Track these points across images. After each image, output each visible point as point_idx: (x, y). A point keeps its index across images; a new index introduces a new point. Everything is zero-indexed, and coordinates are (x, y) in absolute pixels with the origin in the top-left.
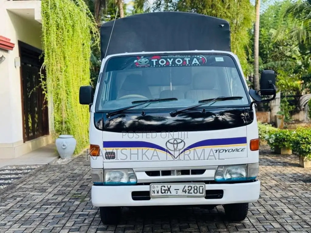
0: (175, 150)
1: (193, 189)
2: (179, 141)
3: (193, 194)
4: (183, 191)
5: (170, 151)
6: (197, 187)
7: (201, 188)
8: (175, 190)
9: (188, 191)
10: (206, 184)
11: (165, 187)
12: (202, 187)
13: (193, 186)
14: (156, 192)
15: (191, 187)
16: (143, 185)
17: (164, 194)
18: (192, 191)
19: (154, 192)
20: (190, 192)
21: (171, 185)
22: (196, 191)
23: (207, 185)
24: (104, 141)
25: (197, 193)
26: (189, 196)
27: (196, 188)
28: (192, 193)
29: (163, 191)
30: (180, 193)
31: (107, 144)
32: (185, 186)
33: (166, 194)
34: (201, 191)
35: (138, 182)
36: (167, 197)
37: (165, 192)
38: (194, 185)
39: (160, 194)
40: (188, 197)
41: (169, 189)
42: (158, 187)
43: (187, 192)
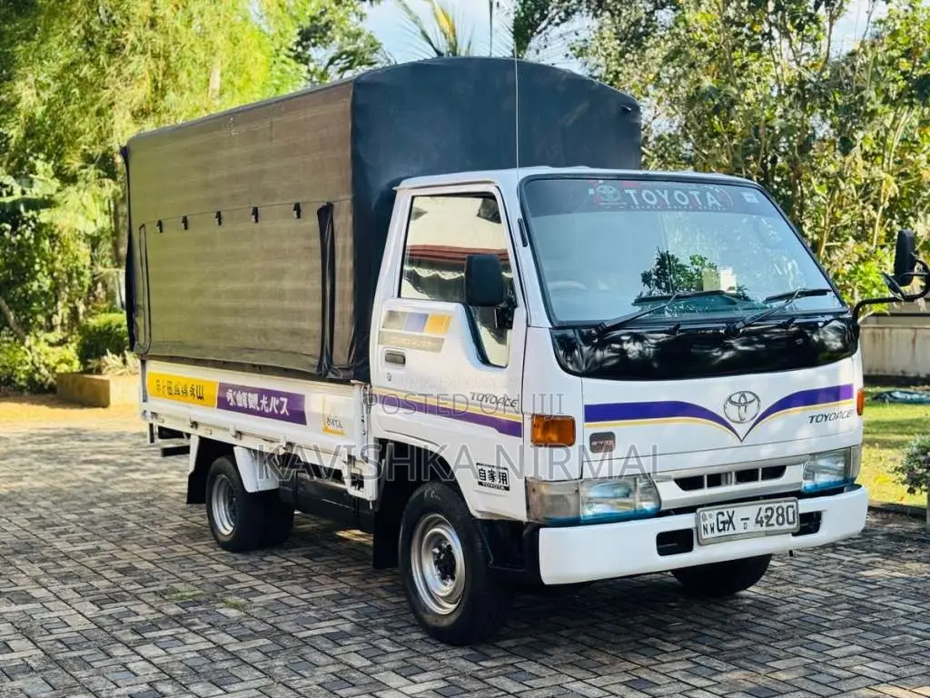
0: (741, 421)
1: (775, 515)
2: (750, 397)
3: (776, 527)
4: (757, 522)
5: (731, 423)
6: (783, 509)
7: (791, 510)
8: (742, 519)
9: (765, 521)
10: (799, 499)
11: (723, 514)
12: (792, 507)
13: (775, 506)
14: (709, 530)
15: (771, 509)
16: (671, 515)
17: (723, 533)
18: (773, 521)
19: (705, 529)
20: (770, 523)
21: (734, 509)
22: (781, 519)
23: (801, 502)
24: (588, 404)
25: (783, 523)
26: (769, 531)
27: (780, 511)
28: (773, 525)
29: (721, 526)
30: (752, 526)
31: (594, 413)
32: (760, 509)
33: (727, 533)
34: (791, 519)
35: (663, 508)
36: (729, 538)
37: (724, 529)
38: (777, 505)
39: (716, 533)
40: (768, 534)
41: (730, 521)
42: (710, 517)
43: (764, 524)
